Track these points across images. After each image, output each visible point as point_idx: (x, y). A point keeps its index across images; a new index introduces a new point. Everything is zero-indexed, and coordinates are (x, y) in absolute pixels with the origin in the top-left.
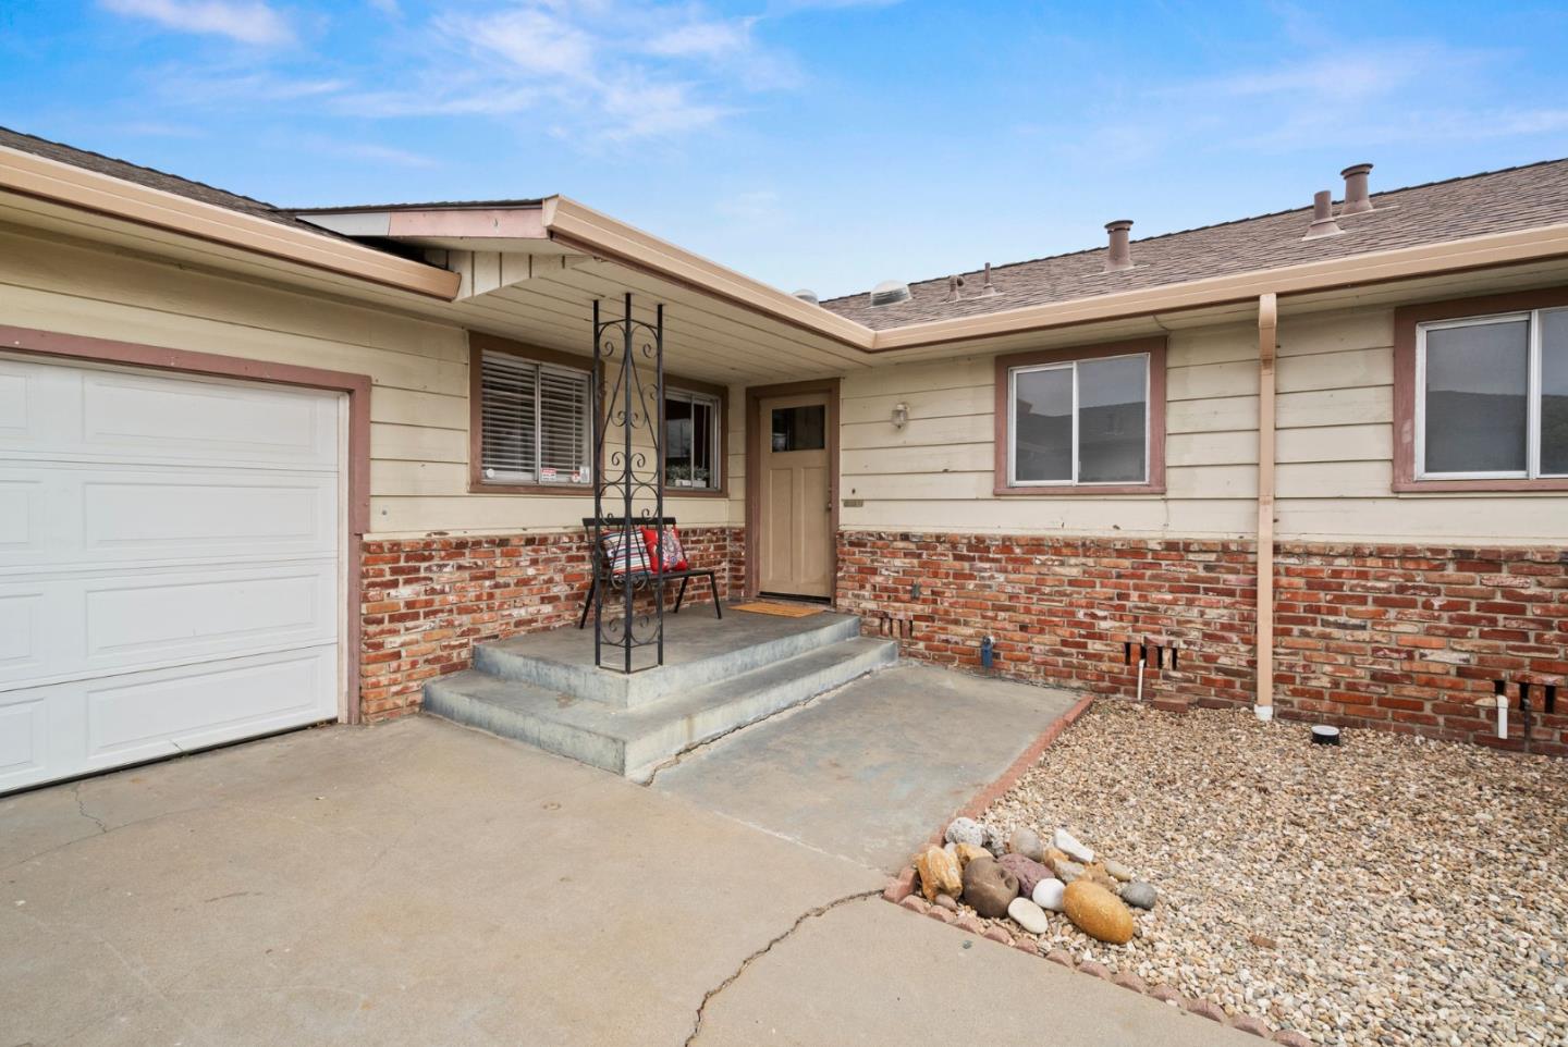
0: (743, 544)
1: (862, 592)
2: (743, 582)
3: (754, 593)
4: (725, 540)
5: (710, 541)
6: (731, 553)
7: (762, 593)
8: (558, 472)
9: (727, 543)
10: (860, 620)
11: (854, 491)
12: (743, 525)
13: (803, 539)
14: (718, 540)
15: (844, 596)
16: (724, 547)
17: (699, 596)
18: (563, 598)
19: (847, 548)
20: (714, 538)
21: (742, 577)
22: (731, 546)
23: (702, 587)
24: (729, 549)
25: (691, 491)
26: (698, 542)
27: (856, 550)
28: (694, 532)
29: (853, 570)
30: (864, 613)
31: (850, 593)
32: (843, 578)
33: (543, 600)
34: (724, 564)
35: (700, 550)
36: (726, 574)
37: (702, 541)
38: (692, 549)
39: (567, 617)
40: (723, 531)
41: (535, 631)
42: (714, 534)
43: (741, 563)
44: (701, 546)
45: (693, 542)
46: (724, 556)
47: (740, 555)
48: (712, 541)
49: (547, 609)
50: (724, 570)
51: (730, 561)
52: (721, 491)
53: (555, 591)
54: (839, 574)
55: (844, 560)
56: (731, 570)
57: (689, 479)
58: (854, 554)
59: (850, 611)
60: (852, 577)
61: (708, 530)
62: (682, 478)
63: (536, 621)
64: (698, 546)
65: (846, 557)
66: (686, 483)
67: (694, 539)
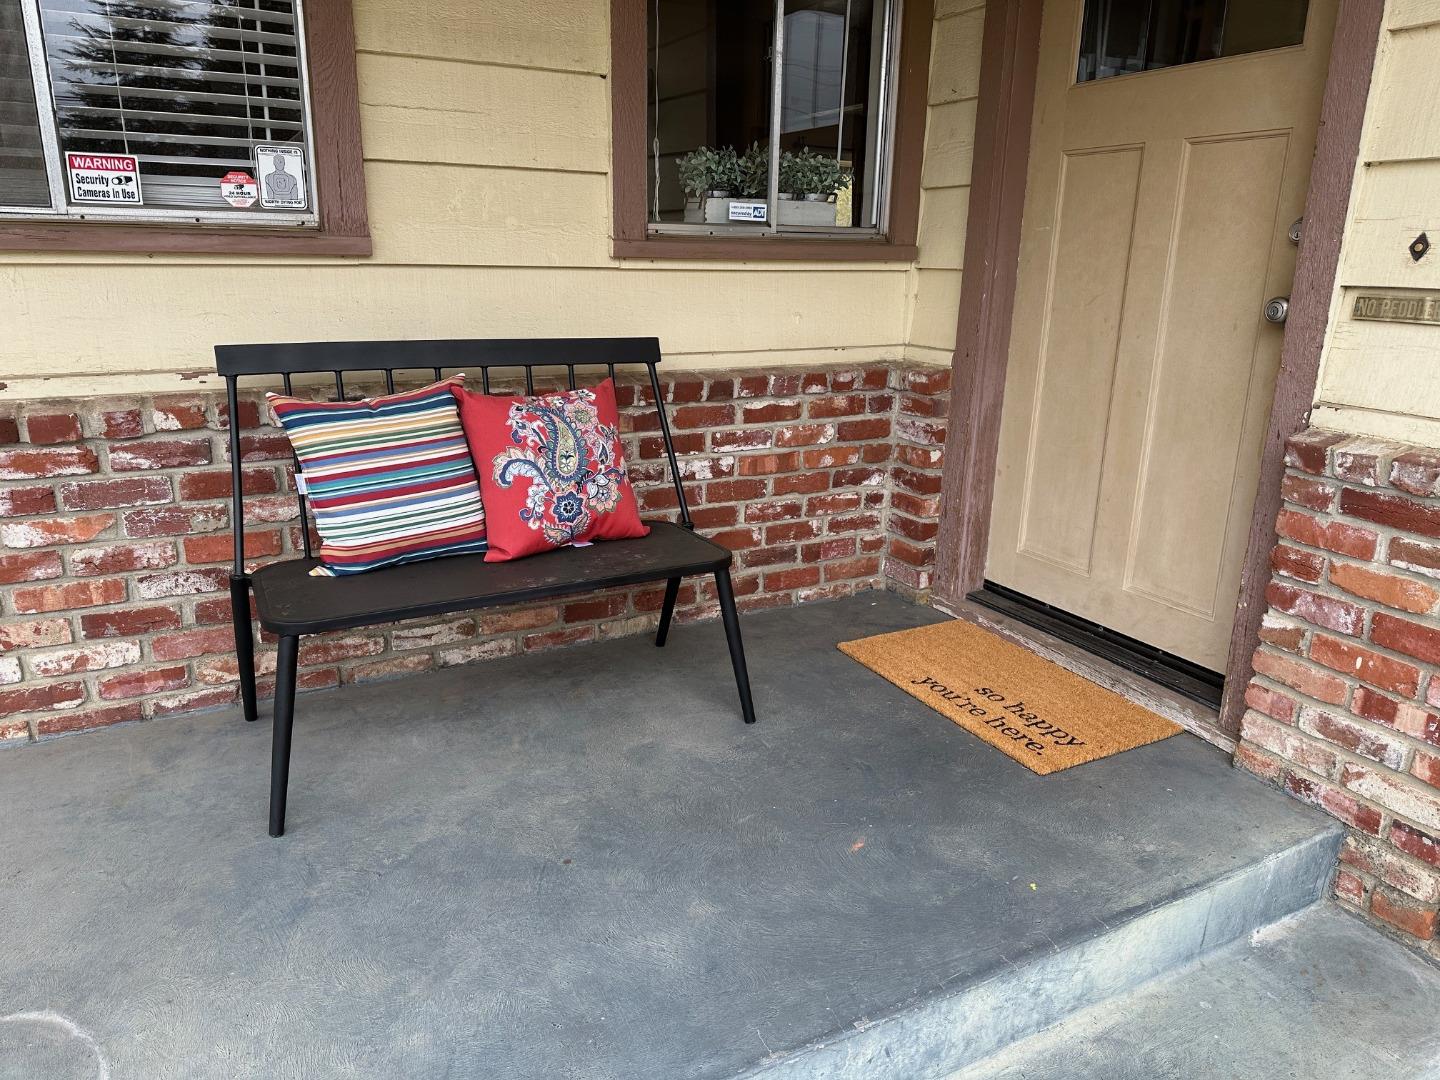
0: (939, 423)
1: (1372, 731)
2: (931, 544)
3: (963, 585)
4: (884, 404)
5: (823, 411)
6: (903, 449)
7: (990, 586)
8: (147, 169)
9: (894, 414)
10: (1338, 842)
11: (1419, 248)
12: (946, 360)
13: (1150, 429)
14: (855, 406)
15: (1283, 714)
16: (882, 428)
17: (773, 582)
18: (189, 616)
19: (1333, 516)
20: (841, 401)
21: (929, 531)
22: (904, 429)
23: (789, 555)
24: (897, 436)
25: (763, 241)
26: (773, 414)
27: (1382, 537)
28: (756, 383)
29: (1344, 620)
30: (1368, 821)
31: (1311, 713)
32: (1288, 641)
33: (96, 627)
34: (875, 480)
35: (780, 440)
36: (884, 512)
37: (795, 412)
38: (748, 439)
39: (210, 673)
40: (876, 375)
41: (68, 724)
42: (839, 387)
43: (931, 486)
44: (785, 428)
45: (751, 416)
46: (878, 455)
47: (925, 461)
48: (832, 412)
49: (120, 653)
50: (875, 499)
51: (897, 474)
52: (888, 240)
53: (145, 595)
54: (1272, 621)
55: (1305, 570)
56: (898, 500)
57: (762, 194)
58: (1365, 551)
59: (1300, 785)
60: (1335, 648)
61: (815, 377)
62: (736, 193)
63: (74, 694)
64: (777, 426)
65: (1321, 558)
66: (742, 209)
67: (758, 405)
